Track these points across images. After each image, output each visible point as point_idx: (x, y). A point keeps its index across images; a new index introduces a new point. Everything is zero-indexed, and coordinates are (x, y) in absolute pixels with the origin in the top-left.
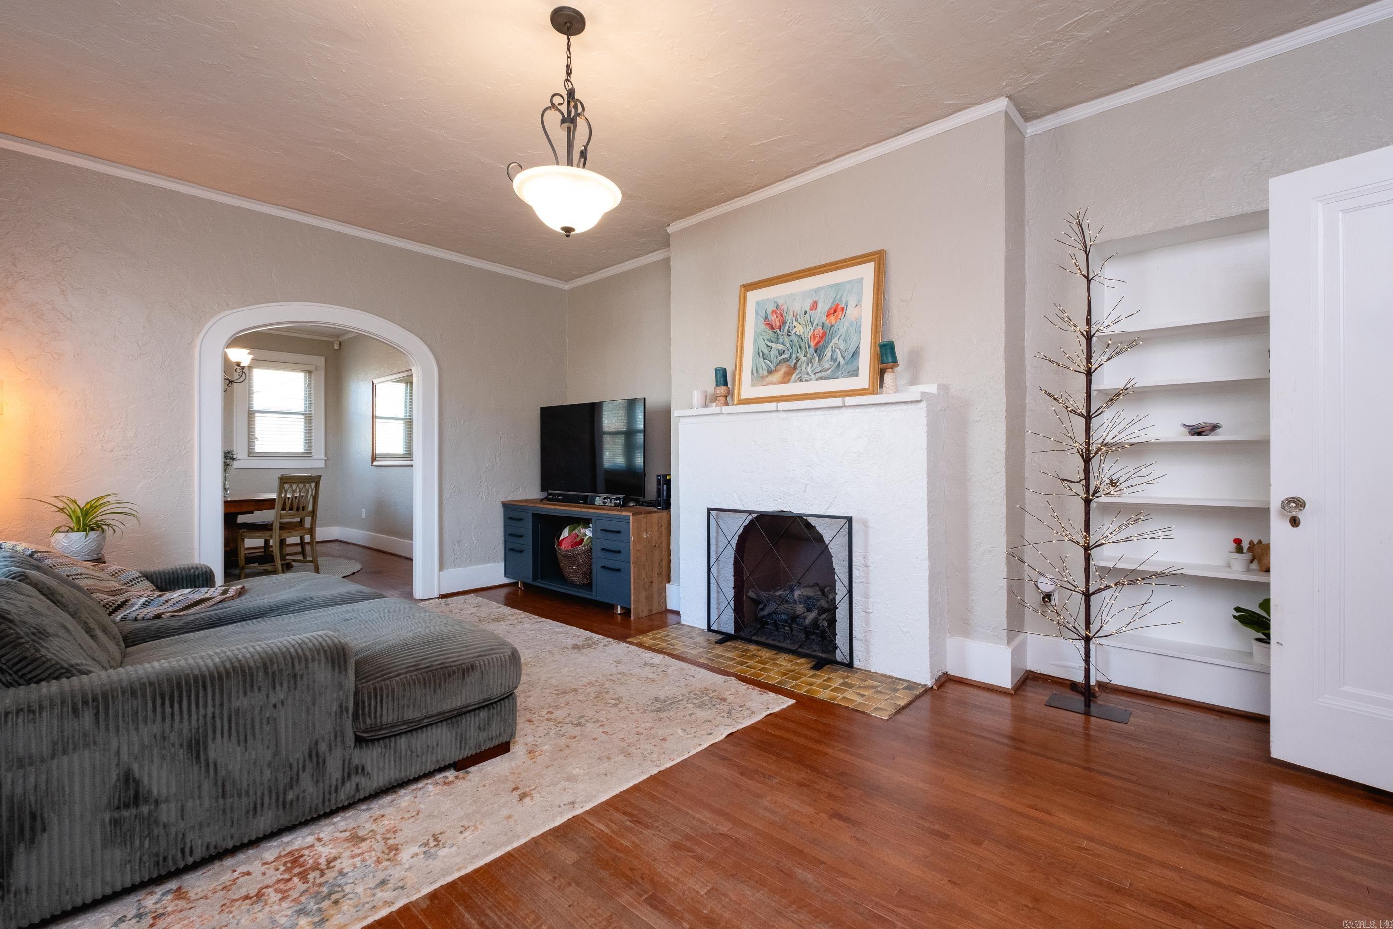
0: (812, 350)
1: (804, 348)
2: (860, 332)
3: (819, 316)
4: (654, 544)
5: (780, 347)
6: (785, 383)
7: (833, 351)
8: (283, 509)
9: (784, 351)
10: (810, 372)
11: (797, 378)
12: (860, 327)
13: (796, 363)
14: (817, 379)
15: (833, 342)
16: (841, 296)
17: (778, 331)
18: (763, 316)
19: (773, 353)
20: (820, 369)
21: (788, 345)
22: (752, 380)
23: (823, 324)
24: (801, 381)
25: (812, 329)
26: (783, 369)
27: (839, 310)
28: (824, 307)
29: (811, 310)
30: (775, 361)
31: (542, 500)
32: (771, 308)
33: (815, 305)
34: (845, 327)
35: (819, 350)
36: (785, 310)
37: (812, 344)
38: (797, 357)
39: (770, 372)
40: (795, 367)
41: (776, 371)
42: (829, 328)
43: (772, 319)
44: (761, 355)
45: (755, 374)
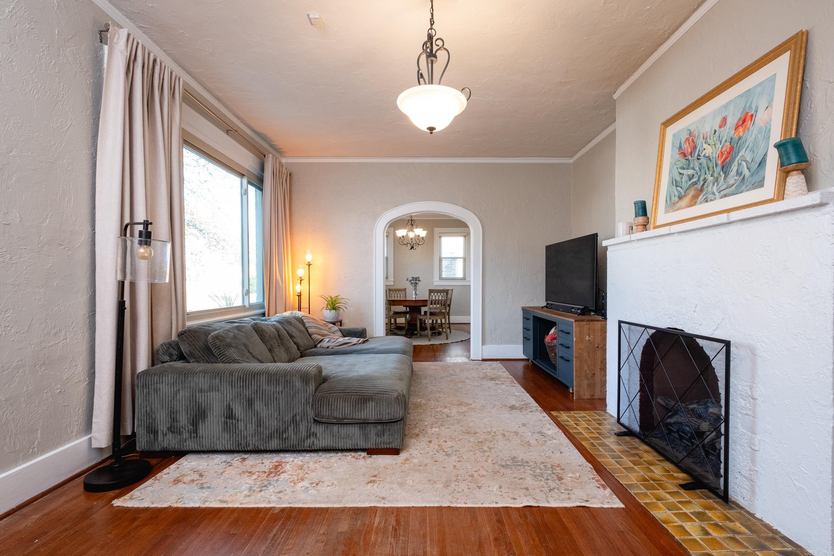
0: (719, 168)
1: (711, 169)
2: (769, 137)
3: (728, 132)
4: (596, 346)
5: (690, 172)
6: (692, 206)
7: (739, 165)
8: (432, 304)
9: (693, 175)
10: (715, 191)
11: (703, 199)
12: (770, 131)
13: (703, 185)
14: (721, 197)
15: (740, 155)
16: (751, 103)
17: (690, 157)
18: (678, 147)
19: (685, 178)
20: (725, 186)
21: (697, 169)
22: (666, 208)
23: (731, 139)
24: (707, 201)
25: (721, 147)
26: (692, 193)
27: (748, 118)
28: (732, 121)
29: (720, 127)
30: (685, 186)
31: (542, 307)
32: (685, 136)
33: (724, 122)
34: (754, 136)
35: (725, 168)
36: (697, 134)
37: (719, 162)
38: (705, 179)
39: (680, 198)
40: (701, 190)
41: (685, 196)
42: (737, 141)
43: (687, 148)
44: (674, 183)
45: (669, 202)
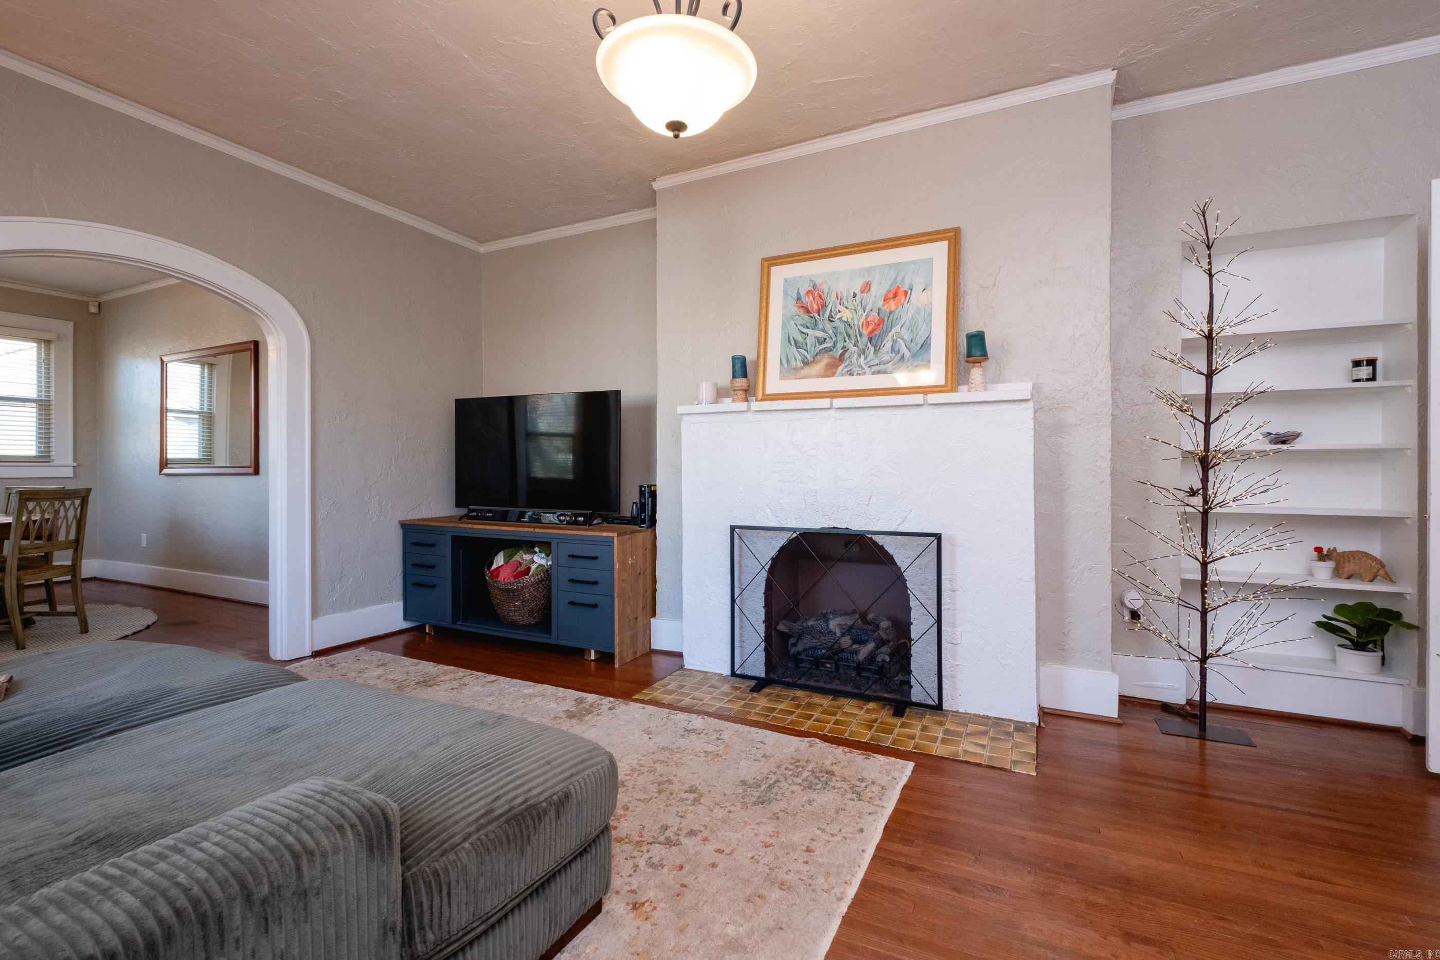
0: (865, 339)
1: (853, 337)
2: (930, 320)
3: (875, 298)
4: (639, 572)
5: (820, 334)
6: (828, 376)
7: (894, 342)
9: (825, 339)
10: (863, 364)
11: (845, 371)
12: (930, 314)
13: (842, 354)
14: (874, 373)
15: (894, 330)
16: (903, 278)
17: (816, 315)
18: (795, 297)
19: (810, 341)
20: (876, 361)
21: (830, 332)
22: (781, 372)
23: (879, 309)
24: (851, 374)
25: (864, 315)
26: (825, 360)
27: (901, 293)
28: (879, 290)
29: (862, 292)
30: (813, 351)
31: (461, 518)
32: (804, 287)
33: (867, 287)
34: (910, 314)
35: (875, 339)
36: (826, 291)
37: (865, 332)
38: (845, 347)
39: (806, 363)
40: (841, 358)
41: (814, 361)
42: (887, 314)
43: (808, 300)
44: (793, 342)
45: (786, 365)
